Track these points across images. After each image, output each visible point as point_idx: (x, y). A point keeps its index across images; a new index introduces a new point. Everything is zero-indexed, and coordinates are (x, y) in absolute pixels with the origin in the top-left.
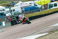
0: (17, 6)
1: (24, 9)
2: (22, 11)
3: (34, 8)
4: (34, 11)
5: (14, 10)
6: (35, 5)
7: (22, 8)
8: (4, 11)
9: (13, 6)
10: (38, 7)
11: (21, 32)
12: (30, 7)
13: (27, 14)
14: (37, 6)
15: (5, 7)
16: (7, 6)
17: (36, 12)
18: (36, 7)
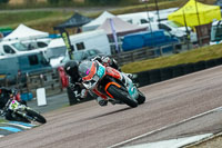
0: (93, 28)
1: (118, 43)
2: (113, 48)
3: (160, 38)
4: (158, 51)
5: (81, 46)
6: (160, 26)
7: (111, 38)
8: (43, 49)
9: (79, 31)
10: (173, 36)
11: (108, 129)
12: (141, 33)
13: (132, 60)
14: (169, 30)
15: (46, 34)
16: (55, 29)
17: (165, 55)
18: (166, 33)
